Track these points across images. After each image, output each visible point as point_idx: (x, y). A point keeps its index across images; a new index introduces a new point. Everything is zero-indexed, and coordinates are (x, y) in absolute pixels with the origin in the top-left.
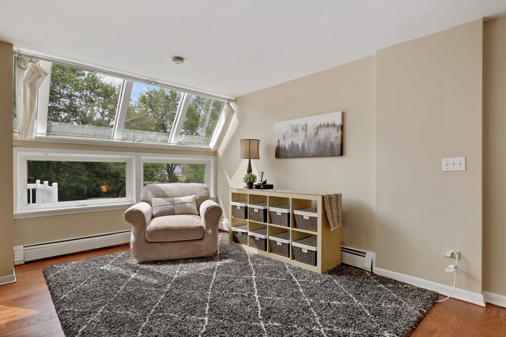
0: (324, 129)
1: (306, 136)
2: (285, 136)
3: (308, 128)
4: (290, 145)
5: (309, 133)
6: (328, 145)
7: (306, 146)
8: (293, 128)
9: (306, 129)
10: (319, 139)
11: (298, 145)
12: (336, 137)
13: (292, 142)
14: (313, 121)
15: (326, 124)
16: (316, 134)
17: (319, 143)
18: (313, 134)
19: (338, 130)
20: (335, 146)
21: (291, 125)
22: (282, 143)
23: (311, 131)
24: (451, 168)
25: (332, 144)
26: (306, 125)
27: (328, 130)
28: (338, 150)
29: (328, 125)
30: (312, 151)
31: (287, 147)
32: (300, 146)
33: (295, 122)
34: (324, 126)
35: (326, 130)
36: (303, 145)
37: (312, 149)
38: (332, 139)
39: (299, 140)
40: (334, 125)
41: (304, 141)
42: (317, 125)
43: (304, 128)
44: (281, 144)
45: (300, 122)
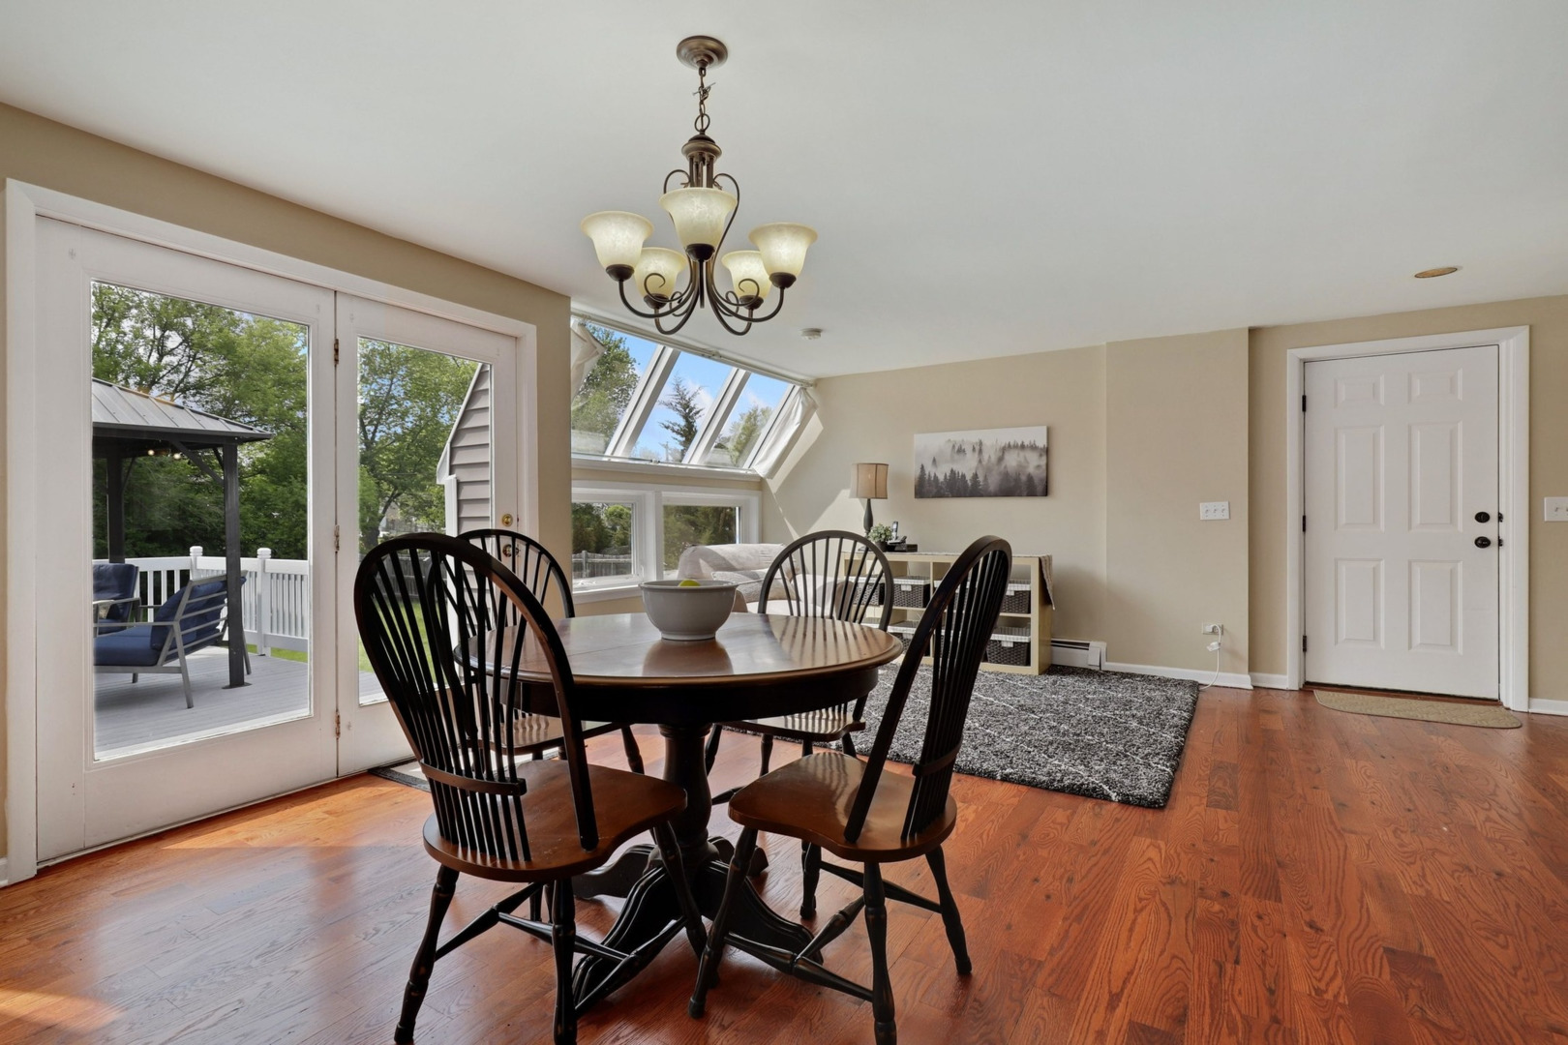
0: (1017, 452)
1: (980, 461)
2: (937, 459)
3: (984, 448)
4: (948, 475)
5: (985, 457)
6: (1024, 478)
7: (981, 479)
8: (954, 446)
9: (980, 451)
10: (1005, 467)
11: (964, 476)
12: (1038, 467)
13: (952, 471)
14: (994, 438)
15: (1020, 444)
16: (1001, 459)
17: (1006, 475)
18: (994, 459)
19: (1041, 455)
20: (1036, 481)
21: (949, 440)
22: (930, 470)
23: (990, 455)
24: (1211, 516)
25: (1030, 478)
26: (981, 443)
27: (1022, 454)
28: (1040, 488)
29: (1023, 447)
30: (992, 487)
31: (941, 478)
32: (968, 477)
33: (957, 437)
34: (1016, 447)
35: (1018, 454)
36: (975, 476)
37: (993, 483)
38: (1031, 469)
39: (967, 467)
40: (1033, 448)
41: (977, 468)
42: (1003, 445)
43: (977, 448)
44: (927, 473)
45: (970, 437)
